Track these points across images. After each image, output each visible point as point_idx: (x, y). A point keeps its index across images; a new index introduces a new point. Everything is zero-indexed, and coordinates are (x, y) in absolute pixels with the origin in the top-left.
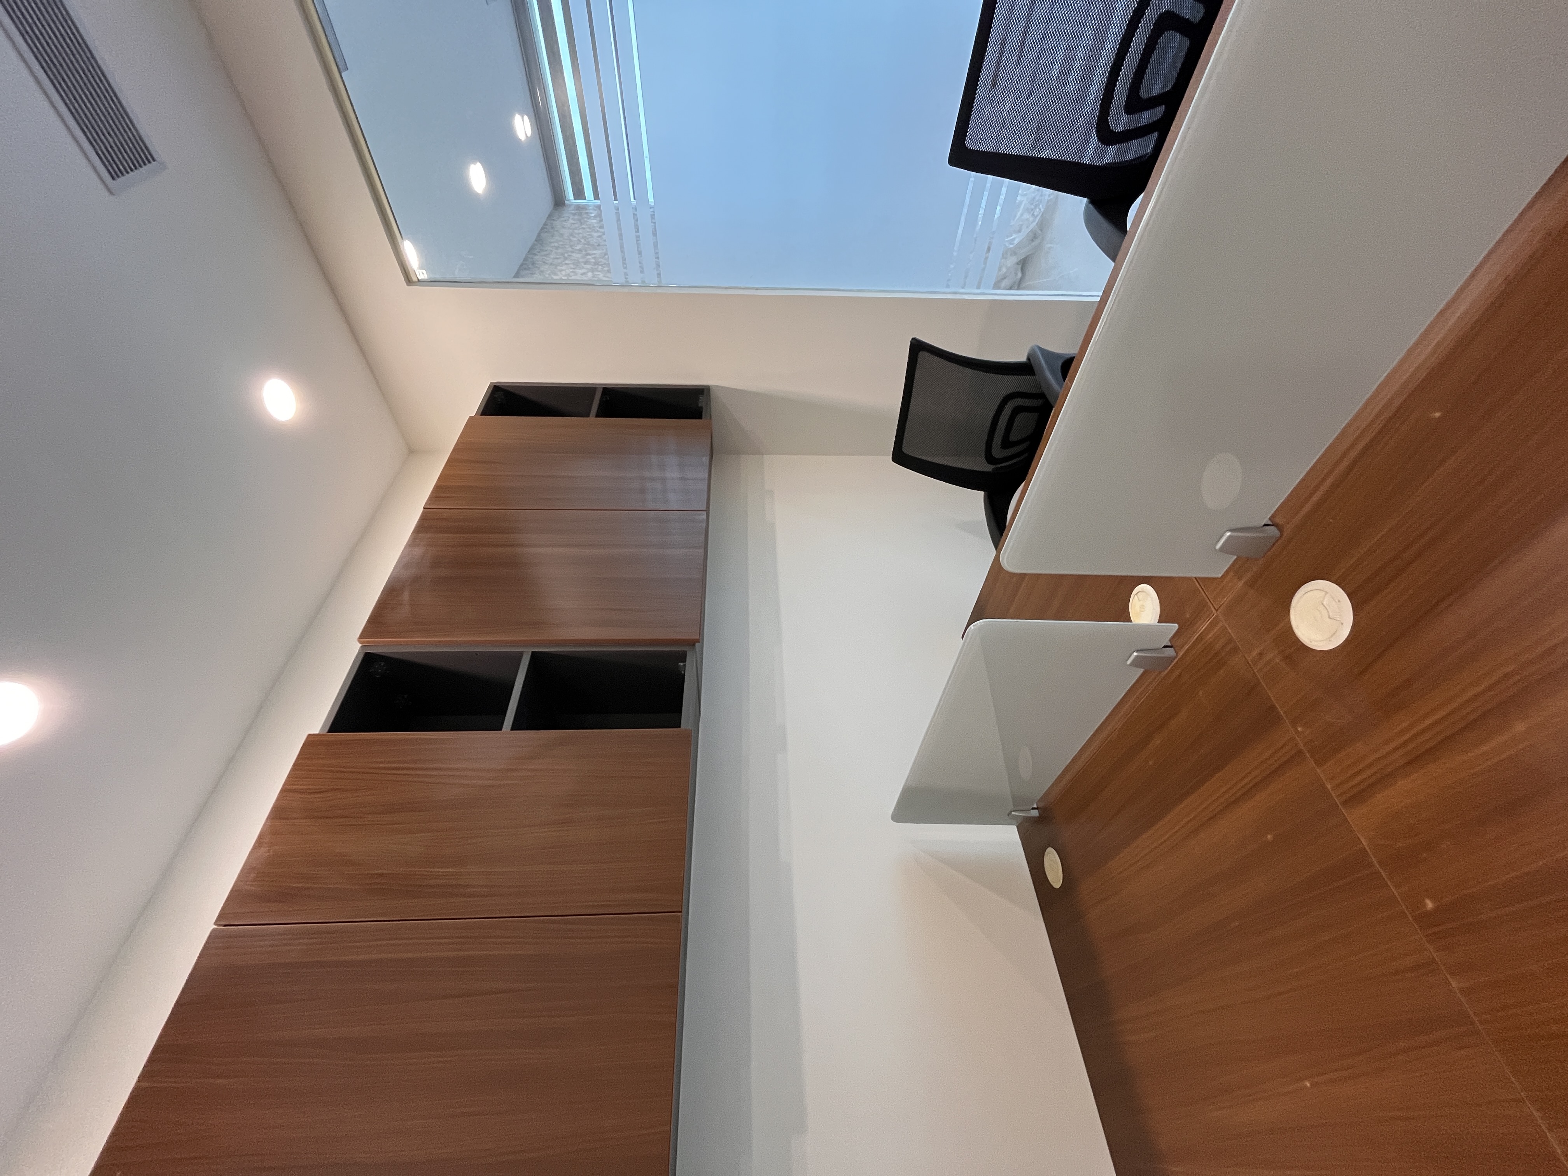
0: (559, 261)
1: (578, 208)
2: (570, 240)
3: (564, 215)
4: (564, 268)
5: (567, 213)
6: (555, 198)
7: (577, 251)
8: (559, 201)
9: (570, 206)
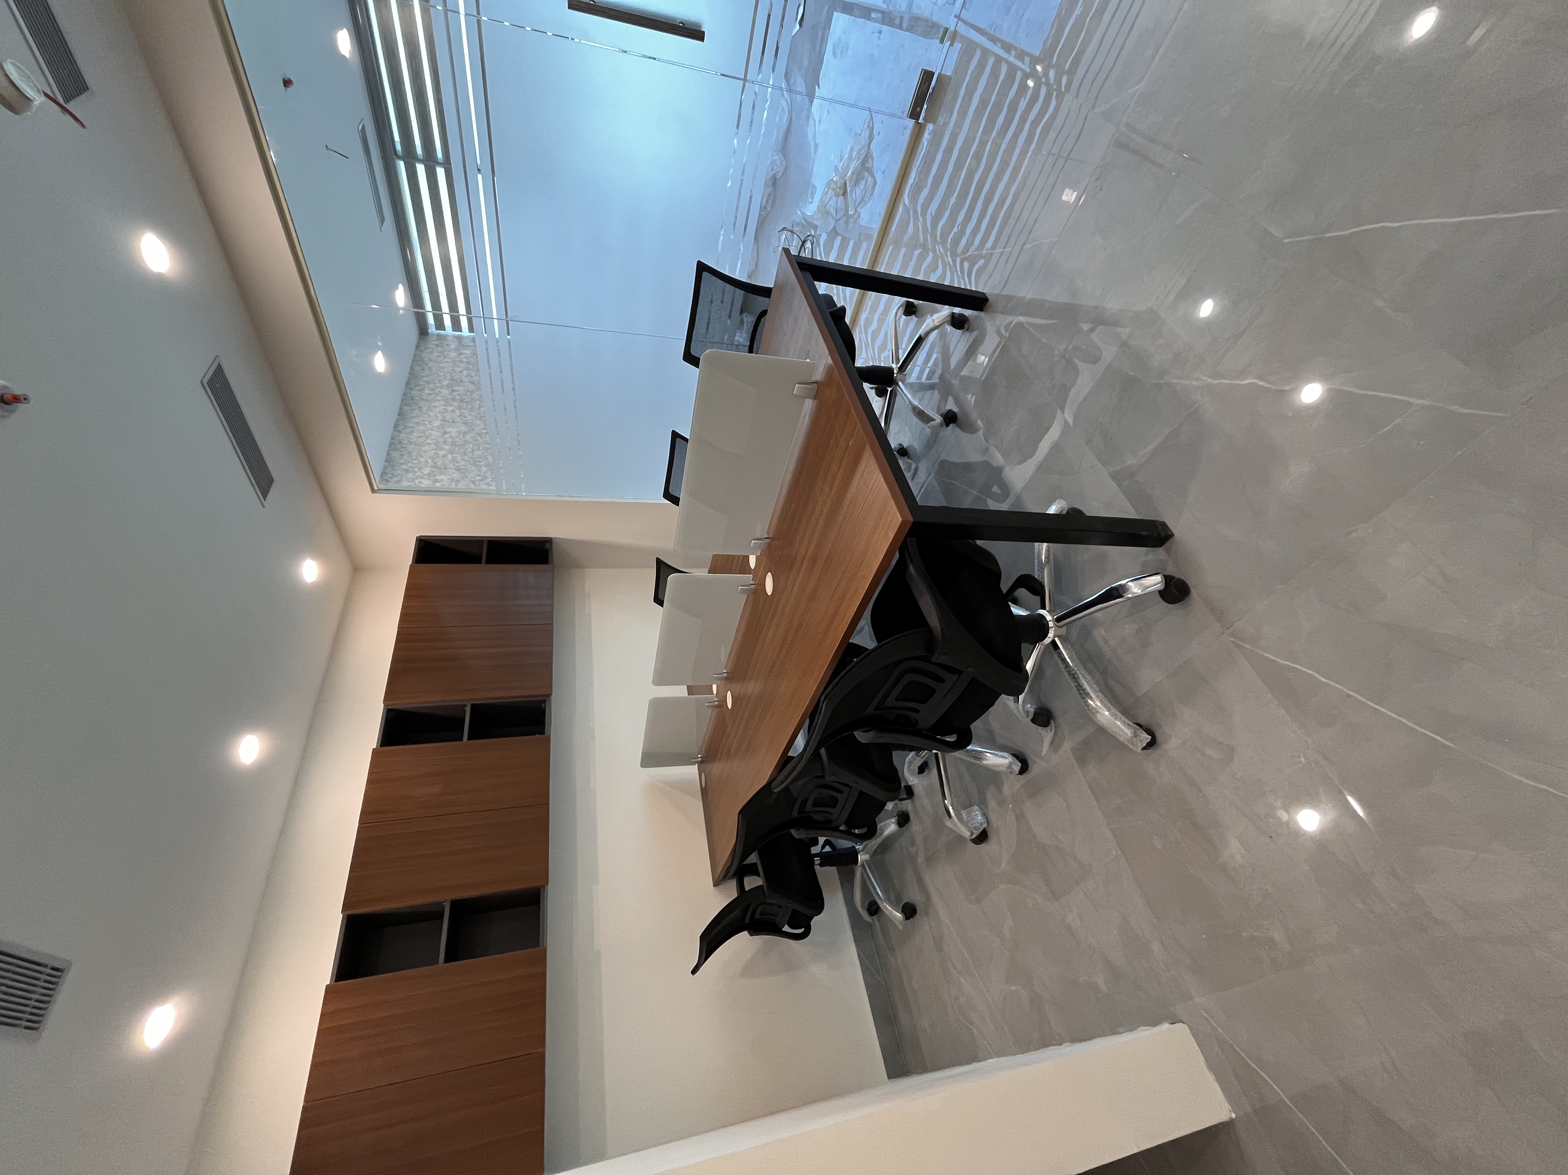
0: (432, 397)
1: (439, 335)
2: (438, 374)
3: (428, 346)
4: (436, 404)
5: (432, 342)
6: (419, 322)
7: (445, 387)
8: (423, 331)
9: (433, 335)
